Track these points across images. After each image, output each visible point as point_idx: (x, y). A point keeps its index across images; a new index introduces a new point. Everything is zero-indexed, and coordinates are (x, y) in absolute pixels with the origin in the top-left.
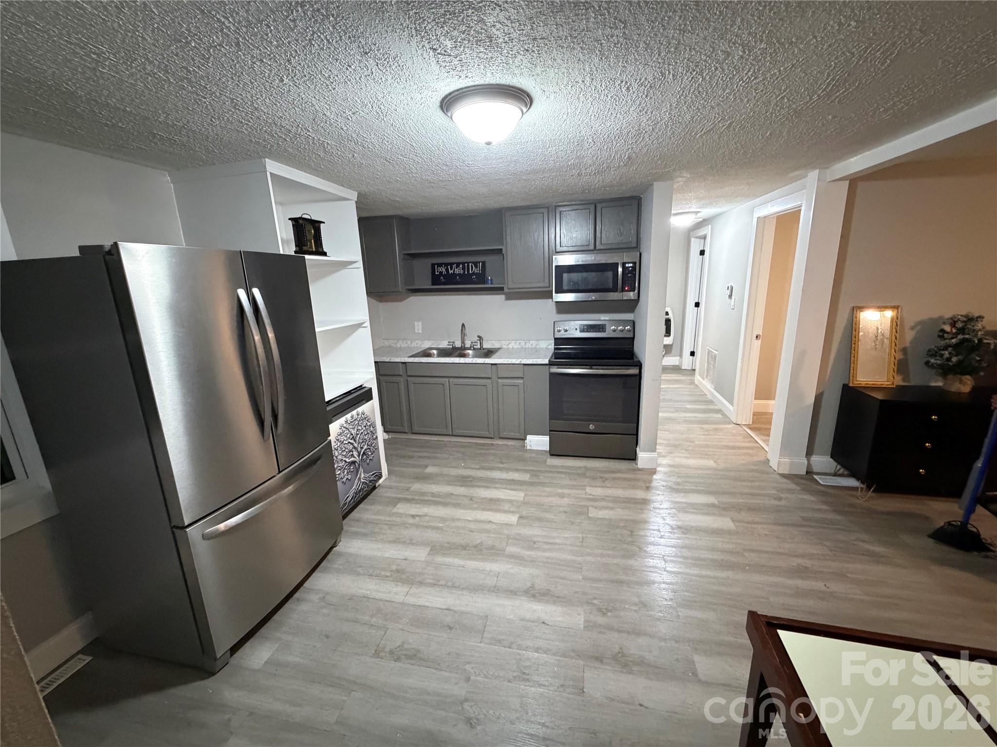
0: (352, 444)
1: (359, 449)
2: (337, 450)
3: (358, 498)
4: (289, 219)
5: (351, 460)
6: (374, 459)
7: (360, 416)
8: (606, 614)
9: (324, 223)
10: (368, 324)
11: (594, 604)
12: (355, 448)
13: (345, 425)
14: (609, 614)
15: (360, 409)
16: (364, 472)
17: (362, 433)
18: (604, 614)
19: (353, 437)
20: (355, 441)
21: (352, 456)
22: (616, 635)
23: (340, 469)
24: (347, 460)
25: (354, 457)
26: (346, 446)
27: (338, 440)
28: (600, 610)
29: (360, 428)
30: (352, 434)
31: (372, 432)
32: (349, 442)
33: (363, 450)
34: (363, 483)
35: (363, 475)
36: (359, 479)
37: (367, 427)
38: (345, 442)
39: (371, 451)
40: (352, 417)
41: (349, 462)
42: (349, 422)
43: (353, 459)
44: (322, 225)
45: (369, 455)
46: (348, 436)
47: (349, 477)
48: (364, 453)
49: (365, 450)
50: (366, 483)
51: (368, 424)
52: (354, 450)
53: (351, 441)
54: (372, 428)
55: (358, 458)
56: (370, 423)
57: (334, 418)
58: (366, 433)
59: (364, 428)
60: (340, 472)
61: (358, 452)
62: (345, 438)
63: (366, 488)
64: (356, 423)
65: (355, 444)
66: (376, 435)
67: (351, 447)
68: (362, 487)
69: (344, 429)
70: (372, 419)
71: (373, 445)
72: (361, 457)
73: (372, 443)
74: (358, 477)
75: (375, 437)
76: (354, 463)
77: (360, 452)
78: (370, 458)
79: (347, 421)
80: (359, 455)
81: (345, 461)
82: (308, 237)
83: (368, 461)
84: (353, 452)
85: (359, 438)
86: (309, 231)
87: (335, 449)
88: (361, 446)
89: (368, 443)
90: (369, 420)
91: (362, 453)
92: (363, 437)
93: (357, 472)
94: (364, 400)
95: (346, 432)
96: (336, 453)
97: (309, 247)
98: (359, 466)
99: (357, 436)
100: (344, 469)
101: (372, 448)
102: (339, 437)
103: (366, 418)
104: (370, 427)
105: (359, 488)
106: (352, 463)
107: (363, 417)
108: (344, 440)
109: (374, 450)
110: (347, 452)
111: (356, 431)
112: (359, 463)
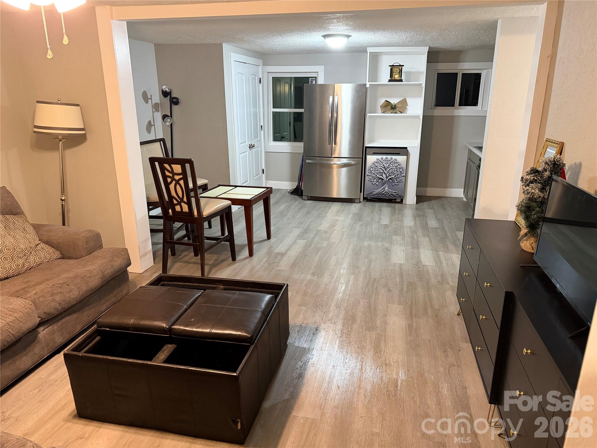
0: (383, 170)
1: (388, 175)
2: (372, 168)
3: (380, 196)
4: (389, 66)
5: (380, 177)
6: (398, 185)
7: (393, 160)
9: (403, 66)
10: (421, 117)
12: (384, 173)
13: (380, 160)
15: (394, 157)
16: (388, 187)
17: (392, 168)
19: (384, 167)
20: (385, 169)
23: (372, 177)
24: (378, 175)
25: (383, 177)
26: (378, 169)
27: (374, 164)
29: (391, 166)
30: (384, 166)
31: (401, 172)
32: (381, 169)
33: (391, 177)
35: (387, 188)
36: (384, 188)
37: (397, 168)
38: (378, 167)
40: (387, 158)
41: (379, 177)
42: (383, 159)
43: (381, 177)
44: (403, 67)
45: (394, 181)
46: (381, 165)
47: (377, 184)
48: (391, 179)
49: (392, 178)
51: (399, 166)
53: (382, 168)
54: (401, 170)
55: (385, 178)
56: (400, 167)
57: (374, 154)
58: (395, 170)
59: (395, 167)
60: (371, 178)
61: (386, 176)
62: (379, 165)
63: (387, 195)
64: (389, 162)
65: (385, 171)
66: (404, 175)
67: (382, 171)
68: (385, 193)
69: (379, 161)
70: (404, 166)
71: (400, 179)
72: (388, 179)
73: (400, 178)
74: (383, 187)
75: (403, 175)
76: (382, 179)
77: (388, 177)
78: (395, 183)
79: (382, 159)
80: (387, 178)
81: (376, 175)
82: (395, 73)
83: (393, 184)
84: (382, 174)
85: (390, 170)
86: (396, 70)
87: (371, 167)
88: (390, 174)
89: (396, 176)
90: (400, 165)
91: (389, 178)
92: (392, 171)
93: (383, 184)
94: (399, 154)
95: (380, 163)
96: (371, 169)
97: (394, 78)
98: (385, 182)
99: (388, 168)
100: (375, 178)
101: (398, 180)
102: (375, 163)
103: (397, 163)
104: (400, 169)
105: (383, 193)
106: (381, 178)
107: (395, 161)
108: (378, 166)
109: (400, 181)
110: (378, 172)
111: (388, 165)
112: (386, 181)
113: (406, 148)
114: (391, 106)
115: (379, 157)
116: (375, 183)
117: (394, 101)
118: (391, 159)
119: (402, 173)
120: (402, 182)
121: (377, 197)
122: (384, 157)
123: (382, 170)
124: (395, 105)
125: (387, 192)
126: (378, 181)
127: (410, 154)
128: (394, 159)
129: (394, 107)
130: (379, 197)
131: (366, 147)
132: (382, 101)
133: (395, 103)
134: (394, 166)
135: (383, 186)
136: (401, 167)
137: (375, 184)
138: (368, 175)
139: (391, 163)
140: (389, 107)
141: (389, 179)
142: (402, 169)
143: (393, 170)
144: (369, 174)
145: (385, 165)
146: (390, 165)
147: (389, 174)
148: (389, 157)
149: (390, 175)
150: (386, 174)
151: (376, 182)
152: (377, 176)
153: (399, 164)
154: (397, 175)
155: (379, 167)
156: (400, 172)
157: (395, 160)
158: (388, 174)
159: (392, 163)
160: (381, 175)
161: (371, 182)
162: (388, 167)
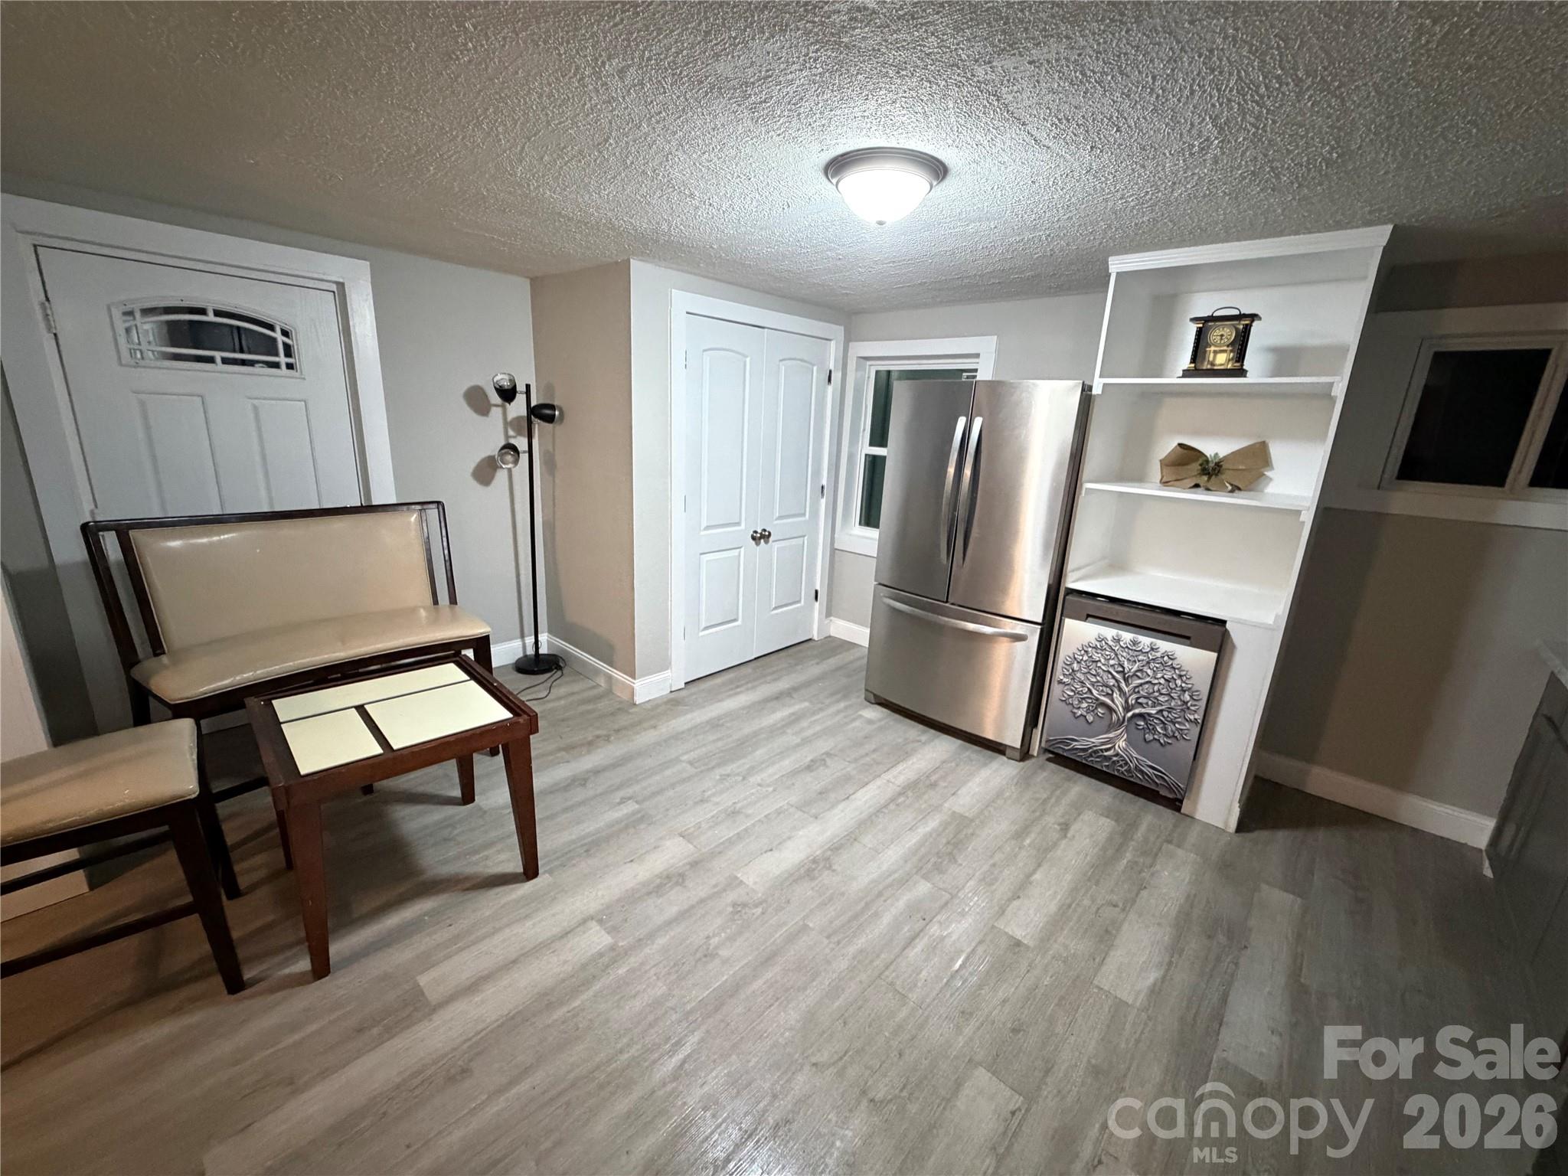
0: (1117, 681)
1: (1132, 701)
2: (1078, 662)
3: (1096, 762)
5: (1103, 698)
6: (1168, 747)
7: (1159, 655)
8: (733, 907)
11: (756, 906)
12: (1120, 689)
13: (1111, 643)
14: (730, 909)
15: (1165, 646)
16: (1128, 741)
17: (1150, 682)
18: (734, 905)
19: (1123, 672)
20: (1126, 680)
21: (1110, 696)
22: (702, 894)
23: (1072, 691)
24: (1095, 692)
25: (1113, 701)
26: (1100, 671)
27: (1086, 651)
28: (745, 905)
29: (1149, 671)
30: (1124, 668)
31: (1185, 703)
32: (1111, 673)
33: (1143, 711)
34: (1117, 755)
35: (1122, 744)
36: (1113, 741)
37: (1172, 685)
38: (1099, 664)
39: (1165, 729)
40: (1135, 643)
41: (1097, 699)
42: (1122, 643)
43: (1107, 701)
44: (1255, 320)
45: (1154, 729)
46: (1112, 662)
47: (1090, 718)
48: (1141, 716)
49: (1149, 715)
50: (1126, 763)
51: (1179, 682)
52: (1116, 690)
53: (1115, 674)
54: (1188, 698)
55: (1121, 709)
56: (1183, 685)
57: (1089, 619)
58: (1164, 691)
59: (1162, 681)
60: (1072, 694)
61: (1126, 701)
62: (1103, 660)
63: (1121, 766)
64: (1141, 658)
65: (1123, 685)
66: (1196, 716)
67: (1112, 682)
68: (1115, 759)
69: (1105, 646)
70: (1202, 683)
71: (1177, 725)
72: (1130, 714)
73: (1179, 723)
74: (1111, 735)
75: (1192, 717)
76: (1110, 710)
77: (1133, 707)
78: (1156, 737)
79: (1117, 640)
80: (1127, 709)
81: (1089, 689)
82: (1216, 346)
83: (1149, 737)
84: (1113, 691)
85: (1141, 685)
86: (1222, 336)
87: (1075, 658)
88: (1140, 701)
89: (1161, 711)
90: (1184, 678)
91: (1137, 711)
92: (1151, 691)
93: (1111, 727)
94: (1188, 638)
95: (1107, 653)
96: (1075, 666)
97: (1212, 364)
98: (1120, 723)
99: (1135, 677)
100: (1084, 699)
101: (1170, 727)
102: (1090, 649)
103: (1174, 669)
104: (1185, 691)
105: (1106, 754)
106: (1103, 704)
107: (1167, 662)
108: (1100, 661)
109: (1177, 734)
110: (1098, 682)
111: (1135, 668)
112: (1121, 718)
113: (1224, 622)
114: (1201, 465)
115: (1109, 632)
116: (1081, 715)
117: (1214, 448)
118: (1152, 649)
119: (1188, 708)
120: (1182, 742)
121: (1084, 762)
122: (1127, 636)
123: (1114, 677)
124: (1217, 460)
125: (1122, 756)
126: (1093, 711)
127: (1234, 647)
128: (1162, 650)
129: (1214, 469)
130: (1090, 764)
131: (1071, 592)
132: (1167, 446)
133: (1221, 455)
134: (1159, 676)
135: (1108, 732)
136: (1190, 686)
137: (1082, 718)
138: (1060, 682)
139: (1148, 663)
140: (1195, 467)
141: (1134, 716)
142: (1191, 697)
143: (1156, 688)
144: (1065, 680)
145: (1126, 664)
146: (1145, 669)
147: (1138, 698)
148: (1145, 641)
149: (1141, 704)
150: (1125, 694)
151: (1088, 710)
152: (1092, 693)
153: (1184, 673)
154: (1169, 712)
155: (1103, 667)
156: (1179, 703)
157: (1166, 658)
158: (1134, 696)
159: (1152, 665)
160: (1108, 694)
161: (1070, 707)
162: (1139, 674)
